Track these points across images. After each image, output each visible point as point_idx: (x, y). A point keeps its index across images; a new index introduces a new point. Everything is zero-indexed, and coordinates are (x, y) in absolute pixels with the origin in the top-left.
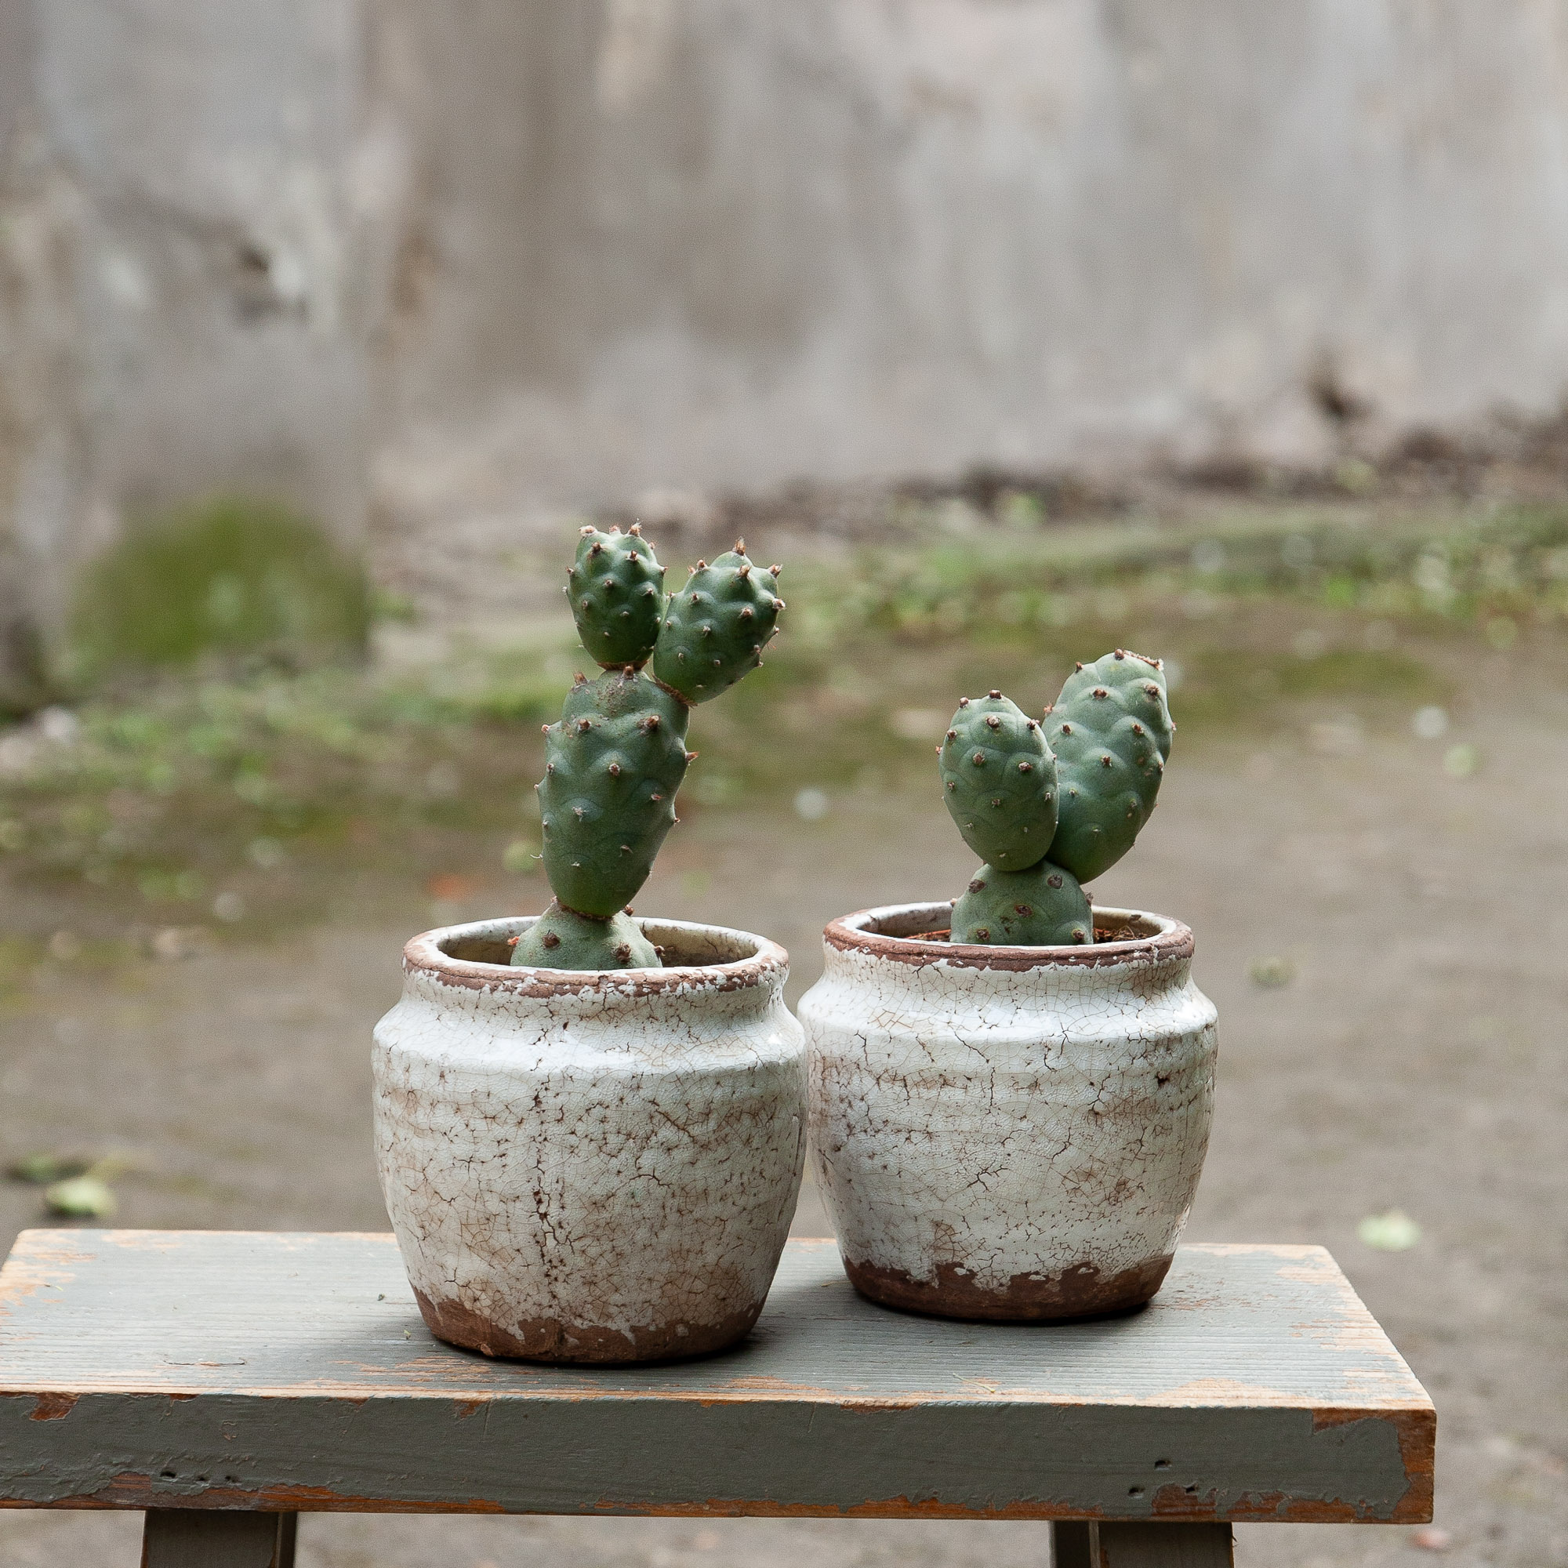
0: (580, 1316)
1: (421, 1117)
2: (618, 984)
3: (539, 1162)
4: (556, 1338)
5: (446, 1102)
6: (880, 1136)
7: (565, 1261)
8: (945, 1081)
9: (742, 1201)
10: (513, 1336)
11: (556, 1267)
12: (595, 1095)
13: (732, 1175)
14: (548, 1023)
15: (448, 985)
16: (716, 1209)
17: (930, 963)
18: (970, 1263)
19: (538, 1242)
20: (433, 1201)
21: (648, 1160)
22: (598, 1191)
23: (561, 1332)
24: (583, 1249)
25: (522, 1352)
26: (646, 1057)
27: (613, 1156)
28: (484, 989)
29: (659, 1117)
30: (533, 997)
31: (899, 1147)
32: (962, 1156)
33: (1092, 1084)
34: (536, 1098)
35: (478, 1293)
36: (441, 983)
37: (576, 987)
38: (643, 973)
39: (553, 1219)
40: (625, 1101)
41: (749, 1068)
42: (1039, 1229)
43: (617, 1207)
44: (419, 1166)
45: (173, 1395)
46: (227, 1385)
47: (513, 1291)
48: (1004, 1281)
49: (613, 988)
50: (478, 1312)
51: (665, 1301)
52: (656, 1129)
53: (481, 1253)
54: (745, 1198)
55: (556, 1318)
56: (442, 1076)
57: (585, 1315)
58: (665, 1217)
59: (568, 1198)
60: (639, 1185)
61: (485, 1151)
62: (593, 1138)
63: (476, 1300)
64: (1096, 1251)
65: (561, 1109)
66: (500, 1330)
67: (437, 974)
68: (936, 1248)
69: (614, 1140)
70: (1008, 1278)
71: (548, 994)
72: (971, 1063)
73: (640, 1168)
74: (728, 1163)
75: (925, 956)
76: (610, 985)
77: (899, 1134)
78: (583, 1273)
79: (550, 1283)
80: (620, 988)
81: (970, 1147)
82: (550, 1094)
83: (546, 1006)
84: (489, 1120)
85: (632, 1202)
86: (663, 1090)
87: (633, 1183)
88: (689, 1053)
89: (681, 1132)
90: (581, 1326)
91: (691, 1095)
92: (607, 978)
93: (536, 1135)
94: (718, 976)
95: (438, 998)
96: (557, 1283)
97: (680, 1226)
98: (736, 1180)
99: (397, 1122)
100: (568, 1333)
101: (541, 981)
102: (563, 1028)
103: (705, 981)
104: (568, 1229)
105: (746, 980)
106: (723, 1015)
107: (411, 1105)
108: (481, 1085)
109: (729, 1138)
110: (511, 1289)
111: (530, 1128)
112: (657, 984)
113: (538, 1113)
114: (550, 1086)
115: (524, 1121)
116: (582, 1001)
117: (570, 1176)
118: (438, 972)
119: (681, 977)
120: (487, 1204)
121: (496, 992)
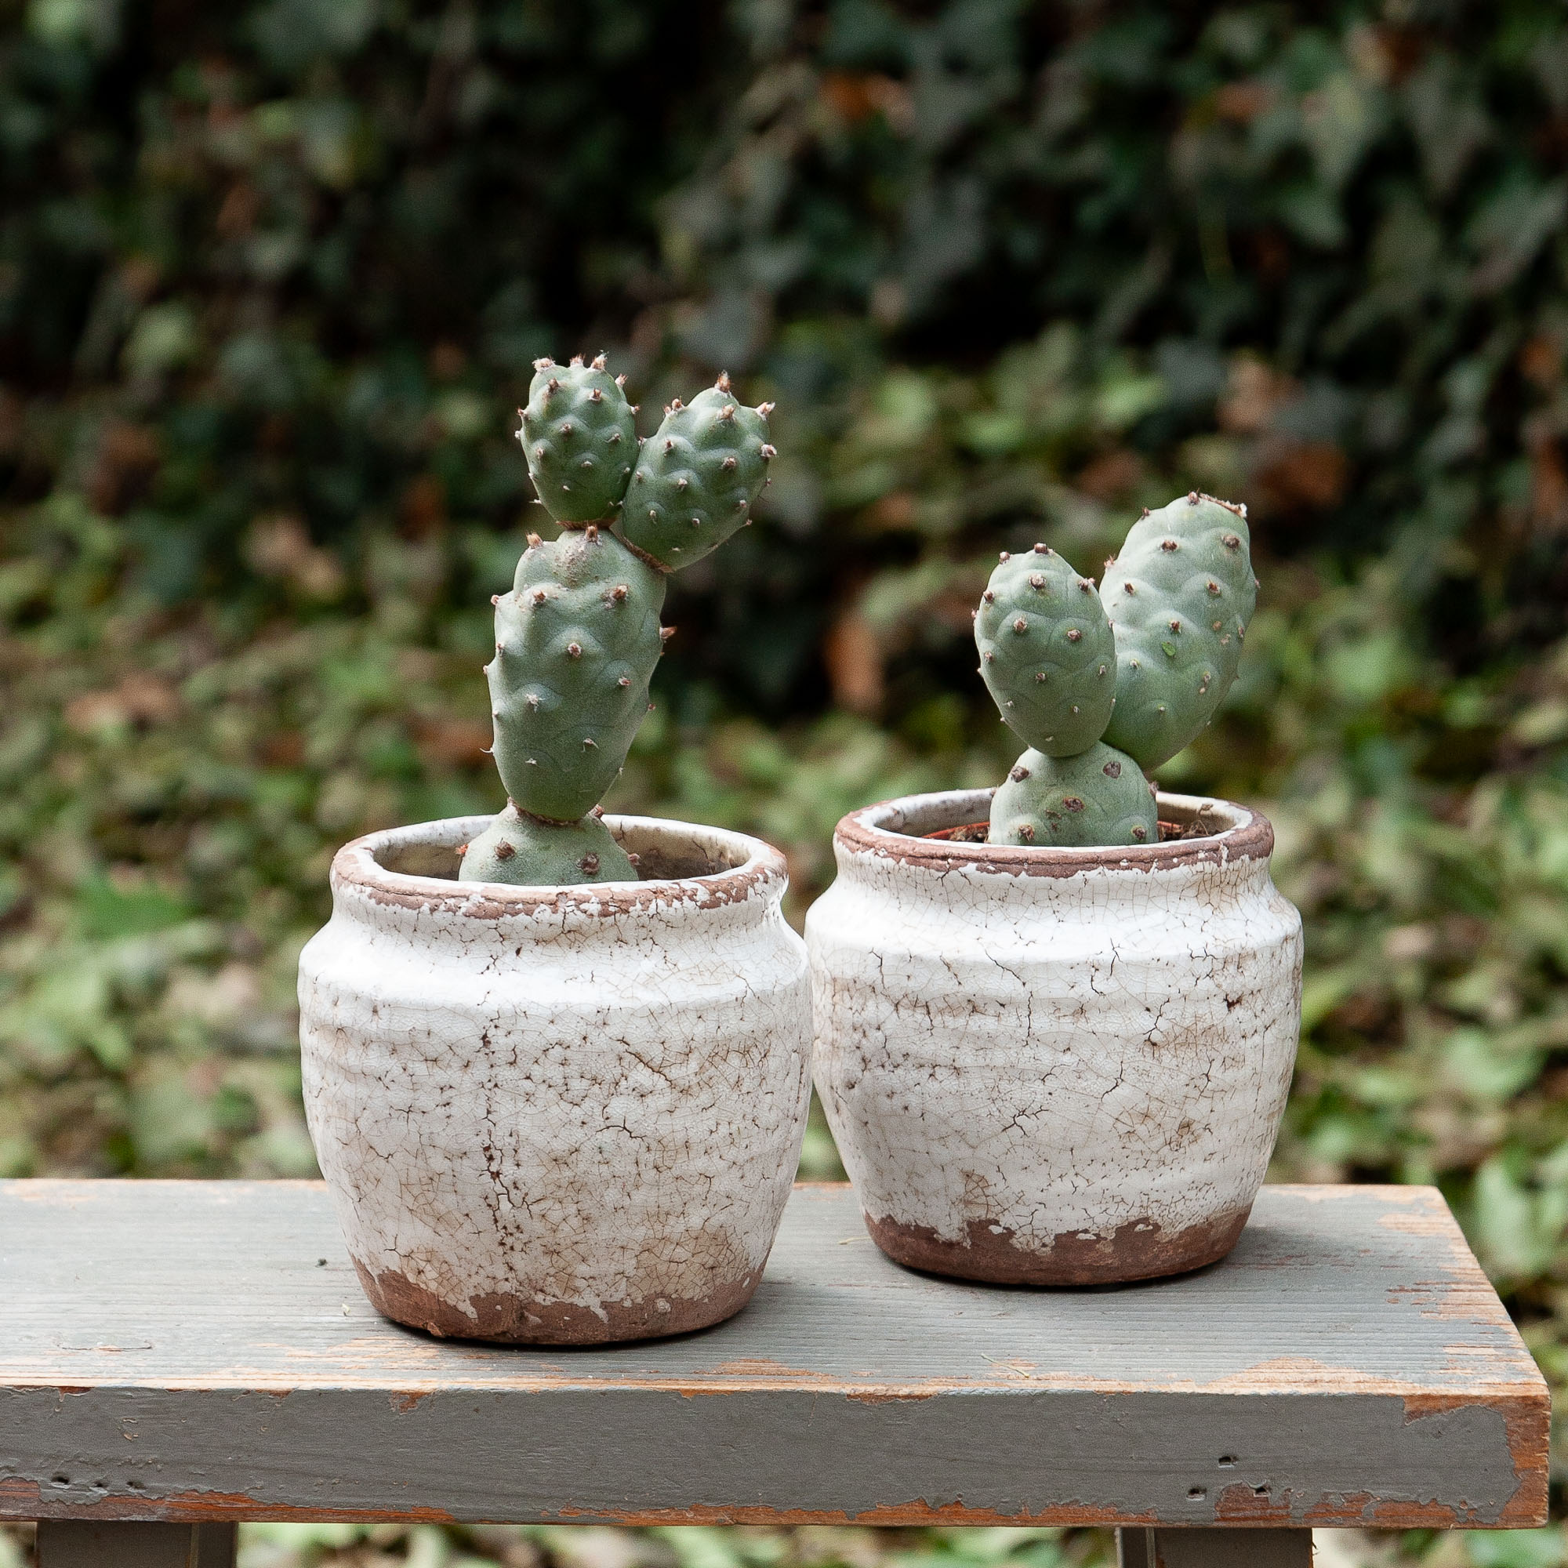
0: (542, 1291)
1: (353, 1059)
2: (579, 902)
3: (489, 1112)
4: (514, 1317)
5: (380, 1042)
6: (900, 1071)
7: (522, 1227)
8: (974, 1007)
9: (731, 1154)
10: (465, 1313)
11: (511, 1234)
12: (552, 1033)
13: (718, 1125)
14: (497, 948)
15: (382, 904)
16: (700, 1164)
17: (956, 868)
18: (1006, 1220)
19: (489, 1206)
20: (368, 1157)
21: (619, 1107)
22: (560, 1146)
23: (520, 1309)
24: (543, 1213)
25: (476, 1333)
26: (614, 988)
27: (576, 1105)
28: (421, 910)
29: (628, 1058)
30: (480, 918)
31: (922, 1084)
32: (995, 1095)
33: (1148, 1010)
34: (485, 1037)
35: (422, 1265)
36: (373, 901)
37: (530, 906)
38: (609, 889)
39: (507, 1180)
40: (589, 1041)
41: (737, 999)
42: (1088, 1180)
43: (582, 1165)
44: (351, 1117)
45: (63, 1388)
46: (127, 1376)
47: (463, 1262)
48: (1047, 1240)
49: (573, 908)
50: (423, 1286)
51: (641, 1272)
52: (626, 1072)
53: (424, 1217)
54: (734, 1150)
55: (514, 1293)
56: (375, 1011)
57: (548, 1289)
58: (639, 1175)
59: (523, 1155)
60: (607, 1137)
61: (427, 1100)
62: (551, 1084)
63: (420, 1272)
64: (1155, 1204)
65: (513, 1050)
66: (449, 1306)
67: (369, 890)
68: (967, 1203)
69: (578, 1086)
70: (1052, 1237)
71: (496, 915)
72: (1005, 986)
73: (607, 1118)
74: (713, 1111)
75: (950, 860)
76: (569, 903)
77: (921, 1069)
78: (544, 1241)
79: (505, 1253)
80: (582, 907)
81: (1004, 1085)
82: (501, 1032)
83: (496, 929)
84: (430, 1064)
85: (599, 1157)
86: (634, 1027)
87: (599, 1134)
88: (665, 982)
89: (656, 1076)
90: (542, 1302)
91: (667, 1031)
92: (566, 894)
93: (485, 1080)
94: (697, 890)
95: (371, 918)
96: (513, 1253)
97: (657, 1184)
98: (723, 1130)
99: (325, 1064)
100: (528, 1311)
101: (489, 899)
102: (515, 954)
103: (683, 898)
104: (525, 1190)
105: (734, 894)
106: (705, 936)
107: (341, 1044)
108: (419, 1022)
109: (714, 1080)
110: (460, 1259)
111: (478, 1073)
112: (626, 901)
113: (486, 1054)
114: (500, 1023)
115: (471, 1065)
116: (537, 922)
117: (525, 1128)
118: (371, 888)
119: (655, 893)
120: (430, 1161)
121: (436, 913)
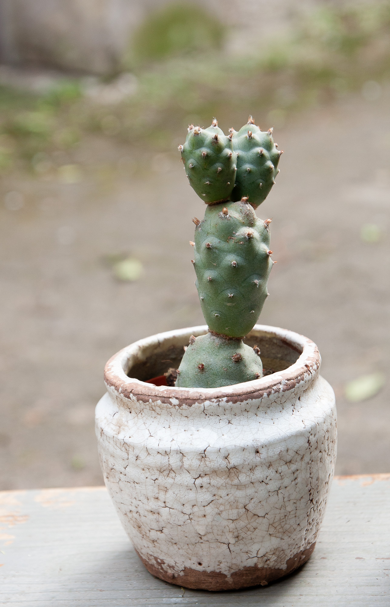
1: (243, 478)
3: (310, 474)
5: (262, 465)
7: (314, 519)
10: (282, 569)
11: (310, 524)
12: (325, 428)
14: (293, 401)
19: (308, 515)
20: (251, 520)
28: (263, 397)
30: (289, 390)
35: (270, 556)
36: (231, 403)
37: (302, 376)
39: (314, 500)
44: (241, 505)
47: (290, 547)
49: (312, 370)
50: (266, 567)
53: (278, 535)
59: (319, 487)
61: (287, 481)
62: (326, 450)
63: (267, 560)
65: (317, 442)
66: (275, 569)
67: (225, 399)
71: (292, 387)
82: (313, 436)
83: (294, 392)
84: (288, 464)
93: (309, 461)
95: (228, 412)
96: (308, 532)
99: (218, 488)
101: (289, 380)
102: (299, 401)
107: (232, 475)
108: (283, 447)
111: (306, 459)
113: (309, 449)
114: (313, 432)
115: (304, 456)
116: (305, 382)
117: (320, 474)
118: (226, 398)
120: (287, 508)
121: (271, 395)
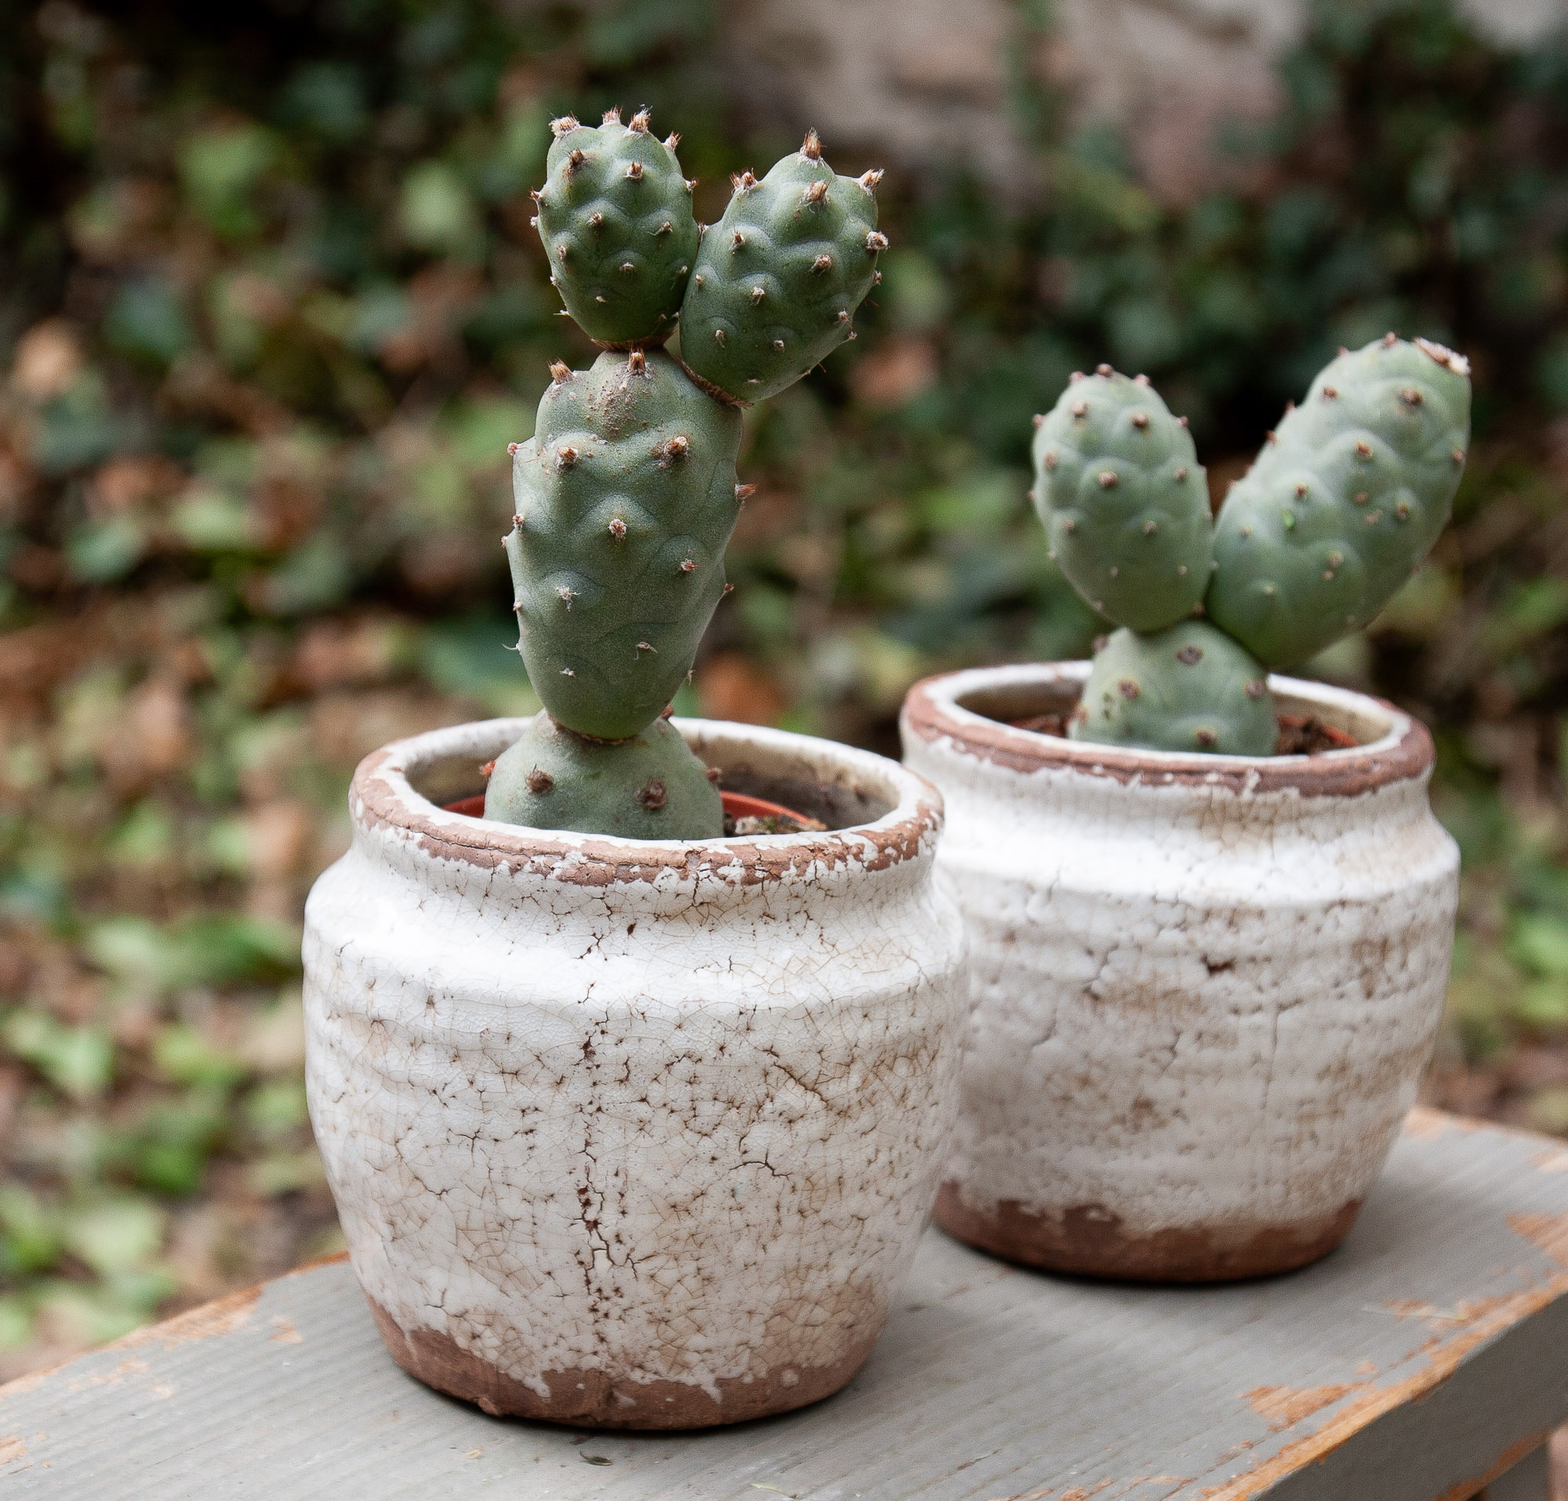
0: (641, 1367)
1: (395, 1060)
2: (717, 864)
3: (587, 1144)
4: (600, 1398)
5: (437, 1044)
7: (623, 1290)
9: (889, 1186)
10: (533, 1391)
11: (607, 1299)
12: (679, 1042)
13: (877, 1151)
14: (603, 924)
16: (855, 1203)
19: (581, 1263)
20: (412, 1189)
21: (761, 1137)
22: (681, 1190)
23: (609, 1387)
24: (652, 1272)
25: (546, 1413)
26: (760, 981)
27: (706, 1135)
28: (498, 869)
29: (776, 1073)
30: (580, 883)
34: (587, 1045)
35: (479, 1329)
36: (425, 853)
37: (650, 869)
38: (753, 845)
39: (607, 1230)
40: (727, 1051)
41: (909, 989)
43: (708, 1210)
44: (389, 1135)
47: (537, 1329)
49: (709, 872)
50: (477, 1354)
51: (770, 1340)
52: (772, 1091)
53: (488, 1271)
54: (892, 1181)
55: (603, 1368)
56: (430, 1003)
57: (648, 1365)
58: (779, 1222)
59: (631, 1200)
60: (745, 1174)
61: (502, 1124)
62: (674, 1108)
63: (475, 1337)
65: (626, 1064)
66: (512, 1381)
67: (419, 836)
69: (709, 1110)
71: (604, 881)
73: (745, 1152)
74: (873, 1135)
76: (704, 866)
78: (650, 1307)
80: (722, 871)
82: (609, 1040)
83: (602, 898)
84: (508, 1077)
85: (731, 1202)
86: (786, 1033)
87: (733, 1172)
88: (823, 970)
89: (810, 1094)
90: (641, 1382)
91: (826, 1036)
92: (698, 853)
93: (585, 1102)
94: (863, 845)
95: (421, 875)
96: (608, 1321)
97: (800, 1233)
98: (883, 1158)
99: (353, 1063)
100: (621, 1390)
101: (594, 859)
102: (626, 933)
103: (848, 857)
104: (630, 1244)
105: (904, 849)
106: (869, 906)
107: (377, 1040)
108: (496, 1022)
109: (877, 1097)
110: (534, 1325)
111: (576, 1092)
112: (777, 863)
113: (588, 1068)
114: (609, 1027)
115: (566, 1081)
116: (660, 891)
117: (636, 1165)
118: (422, 834)
119: (812, 851)
120: (501, 1203)
121: (519, 873)
